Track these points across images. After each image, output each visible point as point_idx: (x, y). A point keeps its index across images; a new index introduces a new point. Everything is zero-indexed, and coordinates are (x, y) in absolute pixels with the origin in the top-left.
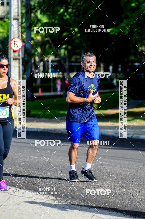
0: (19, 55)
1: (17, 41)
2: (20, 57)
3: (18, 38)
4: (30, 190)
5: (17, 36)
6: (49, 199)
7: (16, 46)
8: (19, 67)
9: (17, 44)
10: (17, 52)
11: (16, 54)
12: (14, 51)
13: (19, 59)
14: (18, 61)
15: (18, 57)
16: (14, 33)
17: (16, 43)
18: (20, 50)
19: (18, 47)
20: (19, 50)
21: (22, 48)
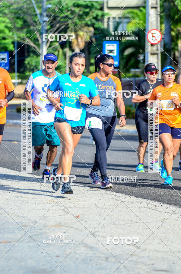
0: (158, 50)
1: (155, 33)
2: (159, 52)
3: (157, 30)
5: (155, 28)
7: (154, 38)
8: (158, 62)
9: (155, 37)
10: (155, 46)
11: (155, 48)
12: (152, 45)
13: (157, 54)
14: (156, 56)
15: (157, 52)
16: (152, 23)
17: (154, 35)
18: (159, 43)
19: (156, 40)
20: (157, 44)
21: (160, 41)
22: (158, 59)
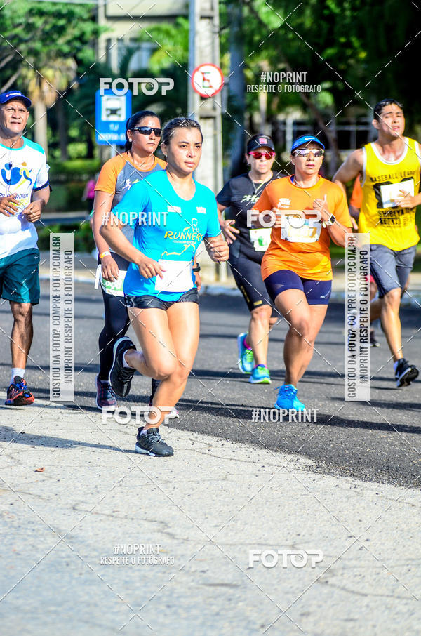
0: (214, 109)
1: (209, 73)
2: (218, 113)
3: (213, 65)
4: (251, 442)
5: (208, 61)
6: (299, 466)
7: (206, 84)
8: (215, 136)
9: (209, 81)
10: (210, 101)
11: (208, 105)
12: (203, 98)
13: (214, 118)
14: (211, 122)
15: (212, 113)
16: (201, 52)
17: (206, 76)
18: (218, 95)
19: (211, 87)
20: (213, 95)
21: (221, 90)
22: (215, 128)
